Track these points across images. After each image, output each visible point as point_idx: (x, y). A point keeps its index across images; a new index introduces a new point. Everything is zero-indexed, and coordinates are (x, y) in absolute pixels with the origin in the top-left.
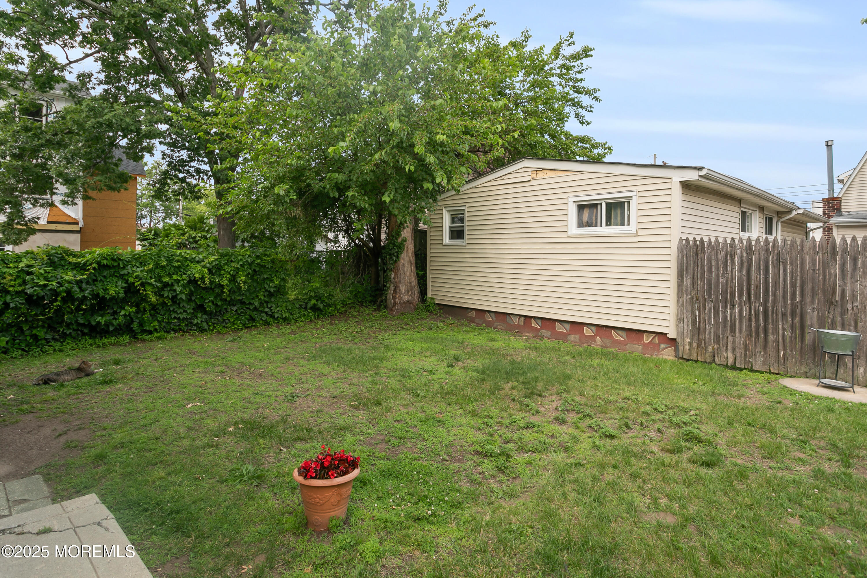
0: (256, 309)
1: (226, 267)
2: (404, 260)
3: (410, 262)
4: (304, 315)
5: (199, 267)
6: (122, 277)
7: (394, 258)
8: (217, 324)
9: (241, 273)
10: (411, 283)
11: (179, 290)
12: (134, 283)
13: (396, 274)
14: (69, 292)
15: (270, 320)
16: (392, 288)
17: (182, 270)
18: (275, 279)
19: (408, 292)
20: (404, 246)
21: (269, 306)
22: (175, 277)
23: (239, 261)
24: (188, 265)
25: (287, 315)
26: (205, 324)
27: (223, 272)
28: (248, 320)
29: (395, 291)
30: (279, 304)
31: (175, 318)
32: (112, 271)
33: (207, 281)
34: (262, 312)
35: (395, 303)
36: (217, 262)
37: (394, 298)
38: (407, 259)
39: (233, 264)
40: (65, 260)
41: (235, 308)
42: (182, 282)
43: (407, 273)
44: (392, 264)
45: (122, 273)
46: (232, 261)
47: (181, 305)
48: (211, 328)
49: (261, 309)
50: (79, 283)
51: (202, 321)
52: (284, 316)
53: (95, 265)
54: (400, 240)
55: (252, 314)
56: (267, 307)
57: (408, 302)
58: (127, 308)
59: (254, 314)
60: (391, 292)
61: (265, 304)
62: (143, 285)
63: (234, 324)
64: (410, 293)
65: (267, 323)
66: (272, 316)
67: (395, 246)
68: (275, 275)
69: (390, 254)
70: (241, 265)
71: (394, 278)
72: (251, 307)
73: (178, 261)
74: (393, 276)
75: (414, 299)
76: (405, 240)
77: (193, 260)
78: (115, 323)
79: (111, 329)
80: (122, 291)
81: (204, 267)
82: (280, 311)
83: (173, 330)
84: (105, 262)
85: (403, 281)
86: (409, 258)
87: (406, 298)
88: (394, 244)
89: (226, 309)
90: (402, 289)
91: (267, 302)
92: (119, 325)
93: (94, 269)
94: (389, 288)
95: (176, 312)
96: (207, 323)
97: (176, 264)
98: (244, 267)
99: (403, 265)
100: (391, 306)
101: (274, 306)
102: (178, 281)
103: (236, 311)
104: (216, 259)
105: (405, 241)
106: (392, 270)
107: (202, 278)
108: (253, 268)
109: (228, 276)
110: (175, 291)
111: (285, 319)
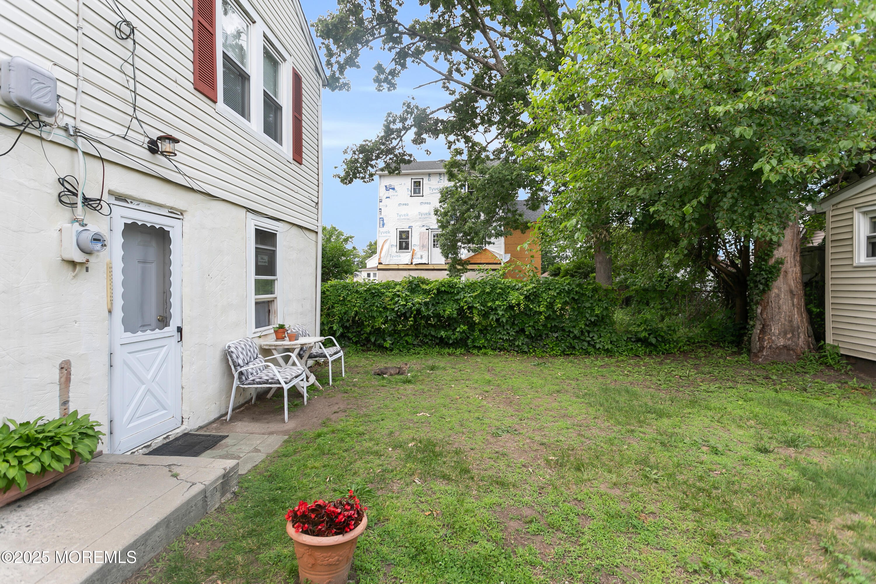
0: (575, 337)
1: (544, 294)
2: (779, 289)
3: (791, 292)
4: (632, 349)
5: (516, 294)
6: (457, 301)
7: (761, 287)
8: (538, 348)
9: (558, 301)
10: (791, 321)
11: (501, 313)
12: (463, 307)
13: (764, 308)
14: (419, 311)
15: (590, 349)
16: (759, 327)
17: (504, 296)
18: (596, 308)
19: (785, 333)
20: (779, 270)
21: (591, 336)
22: (497, 303)
23: (556, 289)
24: (509, 292)
25: (610, 346)
26: (525, 346)
27: (541, 300)
28: (568, 347)
29: (763, 331)
30: (602, 335)
31: (500, 338)
32: (450, 296)
33: (522, 306)
34: (584, 341)
35: (762, 348)
36: (535, 290)
37: (761, 340)
38: (784, 288)
39: (551, 292)
40: (420, 286)
41: (556, 335)
42: (502, 307)
43: (785, 308)
44: (757, 294)
45: (456, 298)
46: (550, 289)
47: (505, 328)
48: (531, 351)
49: (582, 338)
50: (426, 304)
51: (523, 344)
52: (606, 347)
53: (435, 291)
54: (772, 262)
55: (571, 341)
56: (589, 336)
57: (785, 347)
58: (462, 326)
59: (575, 343)
60: (757, 331)
61: (586, 334)
62: (469, 308)
63: (553, 350)
64: (789, 336)
65: (587, 353)
66: (594, 347)
67: (763, 270)
68: (597, 305)
69: (755, 282)
70: (558, 293)
71: (761, 313)
72: (571, 335)
73: (501, 288)
74: (759, 311)
75: (797, 345)
76: (780, 262)
77: (514, 288)
78: (453, 337)
79: (451, 342)
80: (455, 312)
81: (521, 294)
82: (603, 343)
83: (499, 348)
84: (443, 289)
85: (777, 318)
86: (790, 286)
87: (781, 342)
88: (760, 268)
89: (547, 334)
90: (775, 329)
91: (589, 332)
92: (456, 339)
93: (434, 294)
94: (754, 326)
95: (501, 333)
96: (528, 346)
97: (498, 291)
98: (560, 295)
99: (778, 296)
100: (755, 351)
101: (596, 336)
102: (499, 306)
103: (557, 337)
104: (535, 287)
105: (782, 263)
106: (757, 303)
107: (518, 305)
108: (572, 296)
109: (545, 303)
110: (498, 314)
111: (607, 350)
